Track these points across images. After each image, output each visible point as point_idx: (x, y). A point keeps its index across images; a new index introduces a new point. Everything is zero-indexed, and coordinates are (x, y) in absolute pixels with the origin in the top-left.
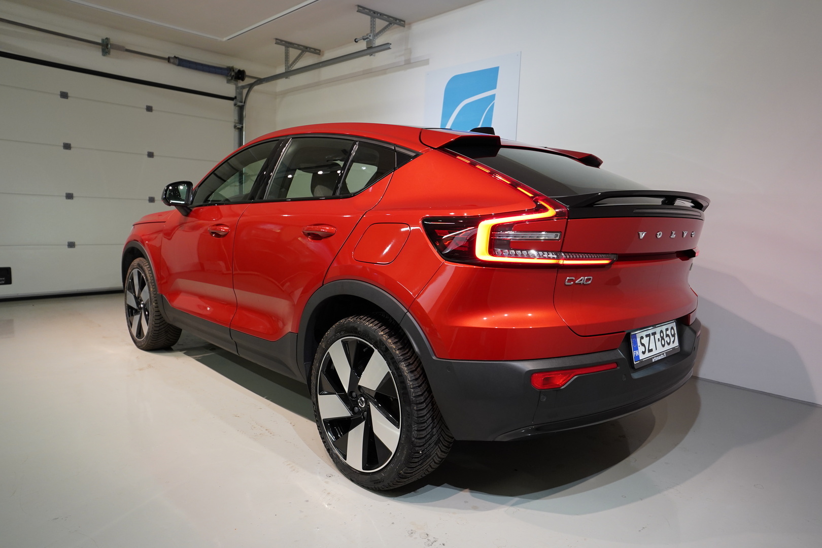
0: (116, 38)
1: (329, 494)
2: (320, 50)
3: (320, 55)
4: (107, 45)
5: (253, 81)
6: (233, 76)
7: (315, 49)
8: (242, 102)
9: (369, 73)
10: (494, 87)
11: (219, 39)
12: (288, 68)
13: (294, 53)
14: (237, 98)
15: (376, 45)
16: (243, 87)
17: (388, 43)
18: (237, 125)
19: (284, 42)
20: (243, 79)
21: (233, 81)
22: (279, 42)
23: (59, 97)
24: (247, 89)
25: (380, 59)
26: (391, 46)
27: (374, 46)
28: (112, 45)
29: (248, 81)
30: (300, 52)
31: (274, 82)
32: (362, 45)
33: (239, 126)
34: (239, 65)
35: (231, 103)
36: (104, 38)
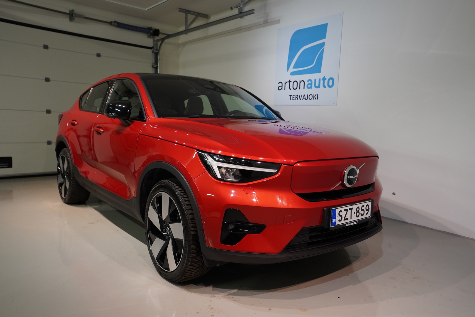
0: (79, 9)
1: (212, 308)
2: (208, 15)
3: (207, 18)
4: (73, 14)
5: (164, 36)
6: (152, 33)
7: (205, 15)
8: (157, 50)
9: (239, 30)
10: (324, 37)
11: (143, 9)
12: (187, 27)
13: (191, 17)
14: (154, 48)
15: (245, 11)
16: (158, 40)
17: (253, 10)
18: (154, 65)
19: (184, 11)
20: (158, 35)
21: (151, 36)
22: (181, 10)
23: (43, 48)
24: (161, 42)
25: (248, 20)
26: (255, 12)
27: (243, 11)
28: (76, 14)
29: (161, 36)
30: (194, 16)
31: (177, 37)
32: (236, 11)
33: (155, 66)
34: (155, 26)
35: (150, 51)
36: (71, 10)
